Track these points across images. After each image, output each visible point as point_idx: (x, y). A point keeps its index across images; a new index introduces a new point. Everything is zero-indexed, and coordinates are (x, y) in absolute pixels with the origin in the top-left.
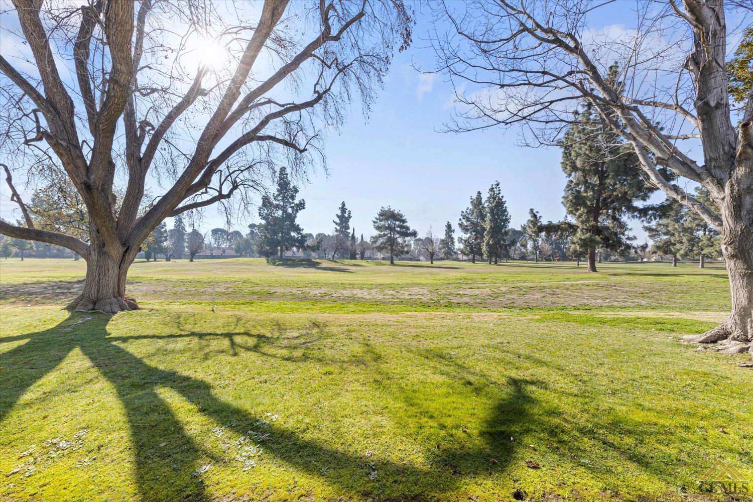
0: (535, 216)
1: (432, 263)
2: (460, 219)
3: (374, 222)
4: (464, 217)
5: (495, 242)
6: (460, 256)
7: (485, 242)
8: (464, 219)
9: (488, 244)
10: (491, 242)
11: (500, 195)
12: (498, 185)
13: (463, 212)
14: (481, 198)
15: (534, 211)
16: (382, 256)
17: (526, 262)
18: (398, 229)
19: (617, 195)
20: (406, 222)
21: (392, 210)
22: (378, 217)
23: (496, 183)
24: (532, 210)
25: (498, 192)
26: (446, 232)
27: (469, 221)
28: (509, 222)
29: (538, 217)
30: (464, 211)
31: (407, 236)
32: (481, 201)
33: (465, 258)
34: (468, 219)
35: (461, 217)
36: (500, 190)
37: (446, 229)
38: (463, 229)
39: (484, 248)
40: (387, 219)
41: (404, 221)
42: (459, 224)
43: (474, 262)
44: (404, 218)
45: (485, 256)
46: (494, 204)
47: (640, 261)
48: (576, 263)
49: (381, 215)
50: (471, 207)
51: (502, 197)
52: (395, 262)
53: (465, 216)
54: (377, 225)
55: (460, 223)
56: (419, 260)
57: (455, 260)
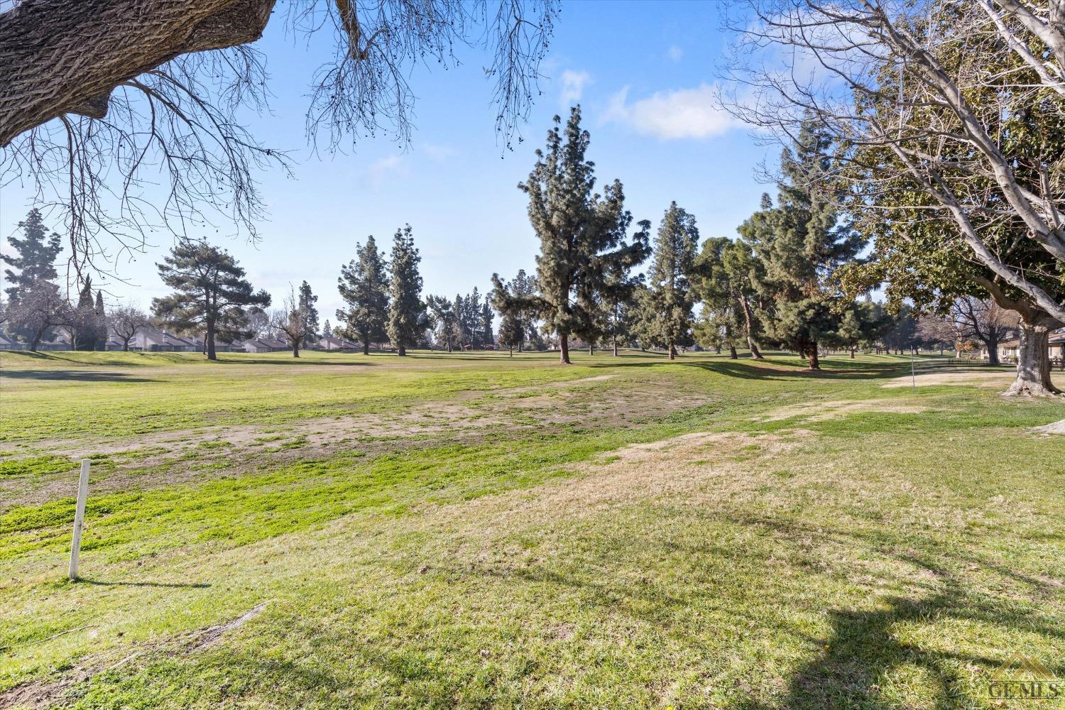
0: (500, 285)
1: (296, 355)
2: (340, 279)
3: (161, 267)
4: (349, 276)
5: (408, 321)
6: (324, 343)
7: (392, 320)
8: (347, 278)
9: (397, 323)
10: (402, 320)
11: (414, 248)
12: (409, 230)
13: (345, 267)
14: (376, 248)
15: (499, 278)
16: (150, 343)
17: (430, 351)
18: (224, 287)
19: (592, 268)
20: (243, 274)
21: (211, 246)
22: (171, 257)
23: (406, 227)
24: (495, 275)
25: (409, 242)
26: (302, 299)
27: (355, 284)
28: (420, 291)
29: (504, 286)
30: (348, 265)
31: (246, 303)
32: (375, 252)
33: (333, 346)
34: (353, 281)
35: (342, 276)
36: (412, 239)
37: (300, 293)
38: (345, 297)
39: (391, 329)
40: (196, 265)
41: (238, 272)
42: (340, 287)
43: (366, 353)
44: (236, 266)
45: (393, 344)
46: (404, 260)
47: (553, 348)
48: (509, 352)
49: (179, 253)
50: (357, 259)
51: (417, 250)
52: (219, 355)
53: (349, 274)
54: (168, 273)
55: (341, 284)
56: (244, 351)
57: (314, 349)
